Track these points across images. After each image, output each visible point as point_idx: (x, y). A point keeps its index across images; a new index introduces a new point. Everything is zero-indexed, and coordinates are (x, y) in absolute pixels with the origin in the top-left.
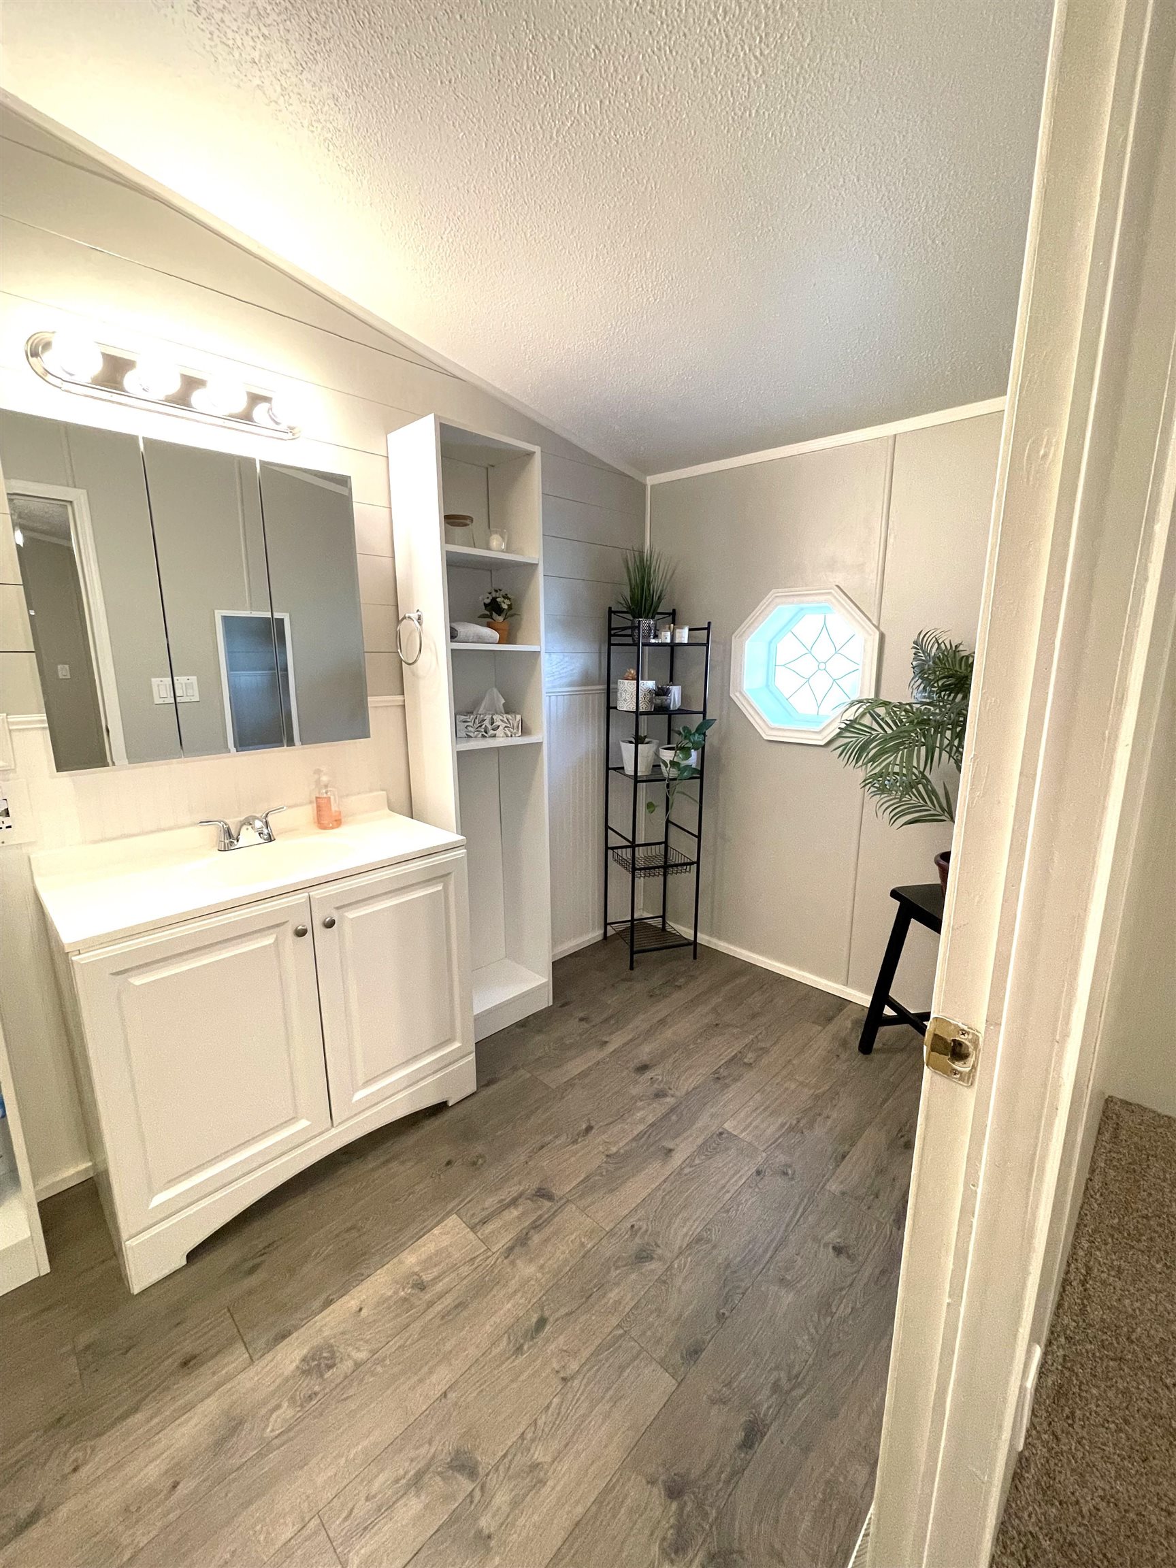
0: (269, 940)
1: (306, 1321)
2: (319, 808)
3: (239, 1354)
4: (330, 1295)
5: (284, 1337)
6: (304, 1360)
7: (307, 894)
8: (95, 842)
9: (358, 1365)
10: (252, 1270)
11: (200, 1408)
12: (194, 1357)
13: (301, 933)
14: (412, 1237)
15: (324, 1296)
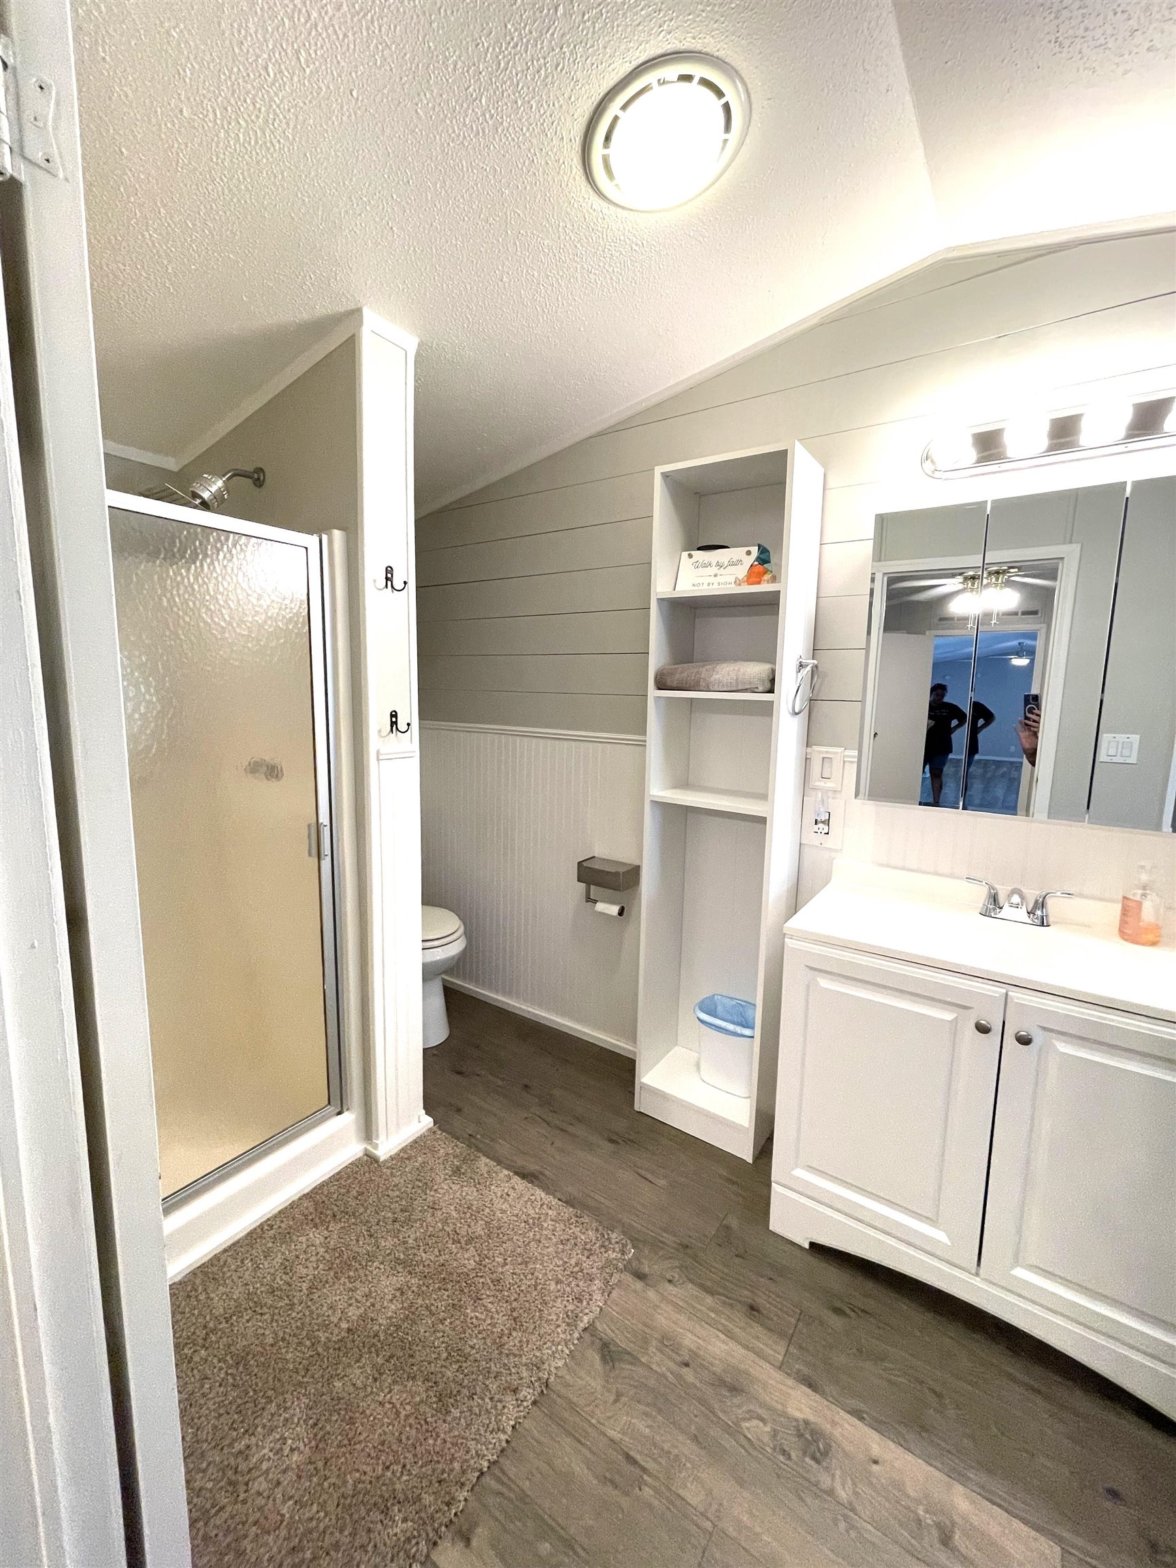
0: (948, 1016)
1: (833, 1401)
2: (1125, 912)
3: (778, 1351)
4: (866, 1413)
5: (810, 1386)
6: (806, 1422)
7: (1004, 991)
8: (881, 865)
9: (831, 1492)
10: (838, 1311)
11: (732, 1345)
12: (758, 1311)
13: (983, 1029)
14: (983, 1487)
15: (862, 1406)
